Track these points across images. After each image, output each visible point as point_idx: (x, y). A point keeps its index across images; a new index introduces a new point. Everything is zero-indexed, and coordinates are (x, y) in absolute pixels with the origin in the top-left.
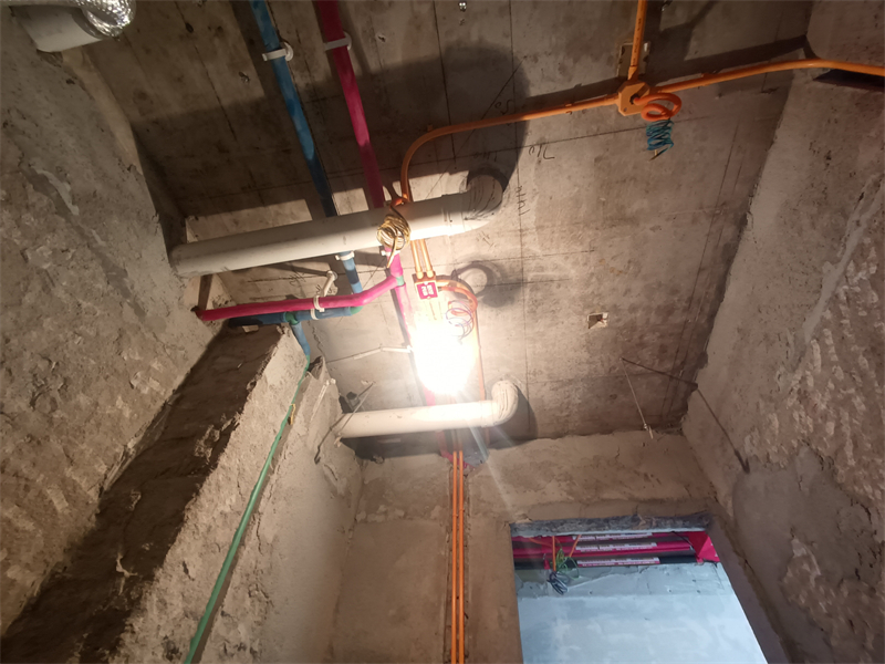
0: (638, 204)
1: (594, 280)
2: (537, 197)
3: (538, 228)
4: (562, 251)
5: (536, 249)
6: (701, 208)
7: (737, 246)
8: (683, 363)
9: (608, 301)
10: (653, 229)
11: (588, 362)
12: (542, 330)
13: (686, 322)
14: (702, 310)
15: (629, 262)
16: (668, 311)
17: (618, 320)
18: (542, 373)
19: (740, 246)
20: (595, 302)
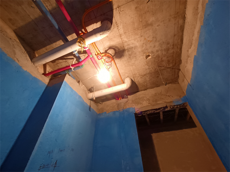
0: (152, 19)
1: (144, 45)
2: (122, 24)
3: (124, 33)
4: (133, 39)
5: (125, 39)
6: (171, 16)
7: (184, 25)
8: (175, 64)
9: (150, 50)
10: (157, 26)
11: (149, 69)
12: (133, 62)
13: (173, 52)
14: (177, 47)
15: (153, 38)
16: (167, 50)
17: (154, 55)
18: (137, 74)
19: (185, 25)
20: (146, 51)
